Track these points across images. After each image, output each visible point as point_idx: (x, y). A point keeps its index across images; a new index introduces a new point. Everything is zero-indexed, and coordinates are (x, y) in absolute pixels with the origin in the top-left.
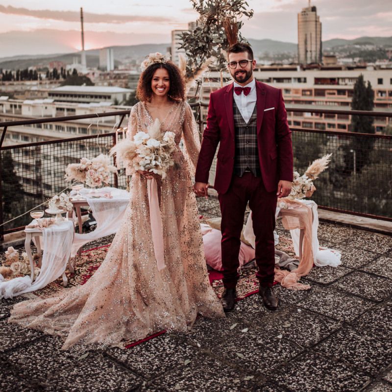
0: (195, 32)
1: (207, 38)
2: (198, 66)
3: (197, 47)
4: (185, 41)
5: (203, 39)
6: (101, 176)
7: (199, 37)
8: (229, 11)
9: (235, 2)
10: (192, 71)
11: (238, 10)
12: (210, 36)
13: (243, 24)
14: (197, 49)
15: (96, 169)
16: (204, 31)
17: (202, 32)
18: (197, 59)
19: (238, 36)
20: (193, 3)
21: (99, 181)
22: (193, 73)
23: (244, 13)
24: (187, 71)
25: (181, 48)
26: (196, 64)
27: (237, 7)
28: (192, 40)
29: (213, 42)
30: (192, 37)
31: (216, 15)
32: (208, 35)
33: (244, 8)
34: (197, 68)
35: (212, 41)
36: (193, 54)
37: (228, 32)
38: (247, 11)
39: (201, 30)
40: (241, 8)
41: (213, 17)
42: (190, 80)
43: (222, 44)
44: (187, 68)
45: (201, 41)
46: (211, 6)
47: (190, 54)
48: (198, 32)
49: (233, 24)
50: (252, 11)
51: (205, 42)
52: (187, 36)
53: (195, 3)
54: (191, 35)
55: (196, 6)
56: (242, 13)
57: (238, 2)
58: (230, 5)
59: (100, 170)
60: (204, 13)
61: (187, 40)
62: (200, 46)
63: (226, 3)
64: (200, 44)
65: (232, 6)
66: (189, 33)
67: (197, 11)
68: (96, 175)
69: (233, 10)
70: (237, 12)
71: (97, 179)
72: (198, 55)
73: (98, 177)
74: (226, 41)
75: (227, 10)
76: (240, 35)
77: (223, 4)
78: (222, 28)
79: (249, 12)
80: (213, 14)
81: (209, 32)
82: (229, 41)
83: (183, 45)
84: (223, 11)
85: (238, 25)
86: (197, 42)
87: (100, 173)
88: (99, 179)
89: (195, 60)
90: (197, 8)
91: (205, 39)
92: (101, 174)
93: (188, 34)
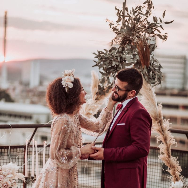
0: (110, 51)
1: (121, 58)
2: (110, 85)
3: (110, 66)
4: (100, 60)
5: (117, 59)
6: (10, 182)
7: (113, 56)
8: (144, 33)
9: (151, 25)
10: (104, 89)
11: (152, 32)
12: (124, 56)
13: (156, 47)
14: (111, 68)
15: (5, 175)
16: (118, 51)
17: (117, 51)
18: (110, 77)
19: (151, 58)
20: (109, 23)
21: (7, 186)
22: (105, 90)
23: (159, 36)
24: (99, 89)
25: (96, 65)
26: (109, 83)
27: (152, 29)
28: (106, 58)
29: (127, 62)
30: (106, 56)
31: (131, 36)
32: (122, 55)
33: (158, 31)
34: (109, 86)
35: (125, 61)
36: (106, 72)
37: (141, 53)
38: (161, 34)
39: (116, 50)
40: (156, 30)
41: (129, 37)
42: (101, 98)
43: (135, 64)
44: (99, 86)
45: (114, 61)
46: (128, 26)
47: (104, 72)
48: (113, 51)
49: (146, 46)
50: (166, 35)
51: (118, 62)
52: (102, 55)
53: (111, 24)
54: (106, 54)
55: (112, 26)
56: (156, 36)
57: (153, 25)
58: (145, 27)
59: (9, 176)
60: (120, 34)
61: (101, 58)
62: (113, 65)
63: (142, 25)
64: (114, 64)
65: (147, 29)
66: (105, 52)
67: (114, 30)
68: (5, 181)
69: (148, 32)
70: (152, 35)
71: (6, 184)
72: (111, 74)
73: (6, 183)
74: (139, 62)
75: (142, 32)
76: (152, 57)
77: (139, 26)
78: (137, 49)
79: (163, 36)
80: (129, 35)
81: (124, 52)
82: (142, 62)
83: (98, 63)
84: (138, 33)
85: (152, 47)
86: (111, 61)
87: (9, 179)
88: (7, 184)
89: (108, 78)
90: (113, 28)
91: (119, 58)
92: (10, 181)
93: (103, 53)
